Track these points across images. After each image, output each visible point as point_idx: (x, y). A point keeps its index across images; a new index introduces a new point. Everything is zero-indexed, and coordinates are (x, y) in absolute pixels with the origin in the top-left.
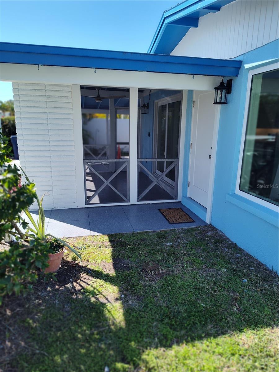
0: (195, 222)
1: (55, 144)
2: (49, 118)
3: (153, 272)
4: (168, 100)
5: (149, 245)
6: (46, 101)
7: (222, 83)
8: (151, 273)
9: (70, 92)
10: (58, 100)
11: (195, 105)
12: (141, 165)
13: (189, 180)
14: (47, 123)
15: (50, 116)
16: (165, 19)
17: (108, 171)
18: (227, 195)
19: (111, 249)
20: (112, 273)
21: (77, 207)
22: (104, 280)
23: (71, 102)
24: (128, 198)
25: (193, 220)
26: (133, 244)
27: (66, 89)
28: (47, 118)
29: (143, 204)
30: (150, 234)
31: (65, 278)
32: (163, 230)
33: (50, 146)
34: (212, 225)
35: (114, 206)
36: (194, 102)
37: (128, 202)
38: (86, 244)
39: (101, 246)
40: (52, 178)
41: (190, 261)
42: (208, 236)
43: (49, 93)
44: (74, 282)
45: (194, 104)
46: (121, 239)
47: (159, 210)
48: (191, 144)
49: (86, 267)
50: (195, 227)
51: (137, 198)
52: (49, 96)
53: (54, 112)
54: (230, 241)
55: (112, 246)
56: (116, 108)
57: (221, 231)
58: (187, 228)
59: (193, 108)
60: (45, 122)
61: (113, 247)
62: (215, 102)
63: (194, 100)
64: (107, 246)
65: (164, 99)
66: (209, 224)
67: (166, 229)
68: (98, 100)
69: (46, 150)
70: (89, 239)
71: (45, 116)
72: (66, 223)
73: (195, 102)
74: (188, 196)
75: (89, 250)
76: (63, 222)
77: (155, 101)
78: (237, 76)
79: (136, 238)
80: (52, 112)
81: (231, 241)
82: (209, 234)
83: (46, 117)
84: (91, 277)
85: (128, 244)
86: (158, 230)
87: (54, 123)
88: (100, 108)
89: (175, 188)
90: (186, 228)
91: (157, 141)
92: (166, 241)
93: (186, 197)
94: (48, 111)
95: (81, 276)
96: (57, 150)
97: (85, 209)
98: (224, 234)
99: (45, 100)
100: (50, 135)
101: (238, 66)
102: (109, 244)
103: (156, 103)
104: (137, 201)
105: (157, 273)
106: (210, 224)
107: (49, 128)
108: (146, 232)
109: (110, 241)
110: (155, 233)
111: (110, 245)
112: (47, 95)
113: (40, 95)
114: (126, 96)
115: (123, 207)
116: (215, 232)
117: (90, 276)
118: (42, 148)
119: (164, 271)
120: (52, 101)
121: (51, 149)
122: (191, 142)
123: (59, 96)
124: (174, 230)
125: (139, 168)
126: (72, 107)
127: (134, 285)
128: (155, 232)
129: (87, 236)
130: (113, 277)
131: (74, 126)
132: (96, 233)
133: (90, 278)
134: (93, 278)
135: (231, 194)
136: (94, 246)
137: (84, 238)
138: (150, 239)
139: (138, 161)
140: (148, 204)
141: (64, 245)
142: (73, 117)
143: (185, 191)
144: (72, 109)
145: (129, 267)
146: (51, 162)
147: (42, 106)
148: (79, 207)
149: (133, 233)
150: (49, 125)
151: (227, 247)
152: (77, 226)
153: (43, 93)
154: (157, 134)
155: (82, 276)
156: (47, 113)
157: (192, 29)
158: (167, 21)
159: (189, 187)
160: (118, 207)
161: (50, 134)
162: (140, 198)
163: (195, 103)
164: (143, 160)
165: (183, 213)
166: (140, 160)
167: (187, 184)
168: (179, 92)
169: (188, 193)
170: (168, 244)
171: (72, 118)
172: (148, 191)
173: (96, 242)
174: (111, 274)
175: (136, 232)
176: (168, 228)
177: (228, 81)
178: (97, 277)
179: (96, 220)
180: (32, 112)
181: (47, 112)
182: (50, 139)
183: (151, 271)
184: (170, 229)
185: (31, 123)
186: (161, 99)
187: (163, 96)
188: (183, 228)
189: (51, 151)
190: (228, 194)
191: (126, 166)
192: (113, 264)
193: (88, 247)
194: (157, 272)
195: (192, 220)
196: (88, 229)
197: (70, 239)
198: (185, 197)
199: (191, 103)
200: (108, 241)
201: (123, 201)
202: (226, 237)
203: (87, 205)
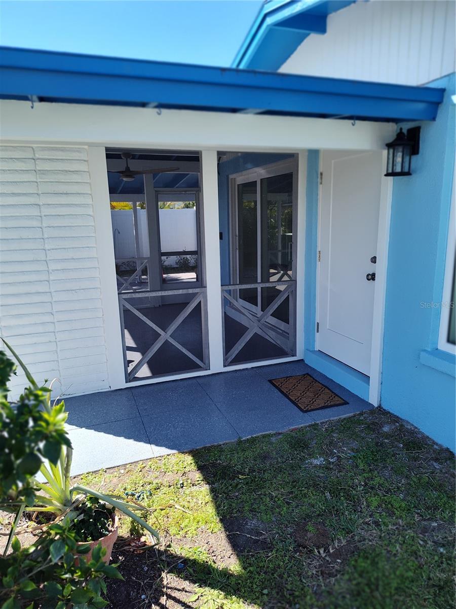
0: (348, 403)
1: (59, 266)
2: (45, 216)
3: (322, 551)
4: (259, 173)
5: (280, 470)
6: (36, 182)
7: (400, 135)
8: (319, 552)
9: (85, 161)
10: (62, 178)
11: (323, 180)
12: (228, 297)
13: (317, 320)
14: (40, 226)
15: (46, 211)
16: (266, 16)
17: (149, 305)
18: (422, 353)
19: (205, 488)
20: (233, 565)
21: (109, 389)
22: (221, 589)
23: (88, 181)
24: (207, 362)
25: (343, 400)
26: (247, 470)
27: (76, 155)
28: (41, 217)
29: (236, 371)
30: (273, 439)
31: (130, 595)
32: (296, 429)
33: (48, 271)
34: (384, 408)
35: (181, 379)
36: (321, 174)
37: (206, 370)
38: (150, 484)
39: (183, 484)
40: (55, 335)
41: (384, 505)
42: (387, 436)
43: (41, 166)
44: (153, 605)
45: (321, 178)
46: (220, 460)
47: (270, 381)
48: (318, 253)
49: (166, 551)
50: (352, 414)
51: (224, 361)
52: (42, 172)
53: (53, 203)
54: (434, 443)
55: (207, 479)
56: (156, 191)
57: (408, 422)
58: (338, 418)
59: (320, 186)
60: (35, 223)
61: (208, 483)
62: (390, 171)
63: (321, 169)
64: (197, 483)
65: (251, 170)
66: (376, 405)
67: (300, 426)
68: (127, 176)
69: (41, 281)
70: (153, 467)
71: (35, 212)
72: (95, 430)
73: (323, 175)
74: (317, 349)
75: (159, 497)
76: (88, 427)
77: (231, 177)
78: (434, 119)
79: (249, 453)
80: (50, 203)
81: (437, 444)
82: (386, 429)
83: (39, 214)
84: (187, 582)
85: (239, 473)
86: (285, 430)
87: (56, 225)
88: (121, 192)
89: (291, 336)
90: (335, 418)
91: (238, 247)
92: (311, 455)
93: (314, 352)
94: (42, 200)
95: (165, 583)
96: (63, 278)
97: (126, 391)
98: (416, 428)
99: (35, 180)
100: (49, 250)
101: (435, 99)
102: (198, 476)
103: (232, 179)
104: (225, 366)
105: (331, 551)
106: (380, 406)
107: (46, 236)
108: (264, 436)
109: (200, 468)
110: (281, 436)
111: (202, 479)
112: (38, 168)
113: (23, 170)
114: (179, 169)
115: (199, 380)
116: (397, 424)
117: (186, 579)
118: (33, 277)
119: (344, 542)
120: (48, 180)
121: (52, 278)
122: (319, 249)
123: (62, 171)
124: (314, 426)
125: (226, 303)
126: (90, 192)
127: (295, 597)
128: (280, 434)
129: (147, 459)
130: (239, 577)
131: (95, 228)
132: (163, 451)
133: (186, 584)
134: (192, 585)
135: (429, 350)
136: (170, 486)
137: (142, 465)
138: (277, 454)
139: (222, 291)
140: (244, 370)
141: (114, 508)
142: (93, 212)
143: (310, 339)
144: (90, 194)
145: (264, 542)
146: (51, 303)
147: (28, 192)
148: (113, 389)
149: (240, 442)
150: (45, 230)
151: (436, 460)
152: (119, 436)
153: (30, 166)
154: (236, 236)
155: (168, 584)
156: (39, 205)
157: (313, 39)
158: (270, 21)
159: (318, 331)
160: (190, 382)
161: (47, 247)
162: (230, 360)
163: (323, 177)
164: (231, 288)
165: (317, 384)
166: (226, 288)
167: (314, 327)
168: (290, 157)
169: (316, 343)
170: (316, 462)
171: (91, 213)
172: (243, 345)
173: (170, 473)
174: (232, 569)
175: (244, 439)
176: (303, 421)
177: (409, 131)
178: (203, 583)
179: (155, 416)
180: (8, 205)
181: (39, 203)
182: (48, 259)
183: (318, 548)
184: (307, 424)
185: (7, 227)
186: (244, 173)
187: (249, 165)
188: (332, 419)
189: (50, 282)
190: (425, 351)
191: (200, 302)
192: (228, 536)
193: (155, 489)
194: (331, 549)
195: (340, 399)
196: (145, 442)
197: (112, 471)
198: (309, 350)
199: (316, 176)
200: (193, 467)
201: (197, 367)
202: (423, 434)
203: (130, 382)
